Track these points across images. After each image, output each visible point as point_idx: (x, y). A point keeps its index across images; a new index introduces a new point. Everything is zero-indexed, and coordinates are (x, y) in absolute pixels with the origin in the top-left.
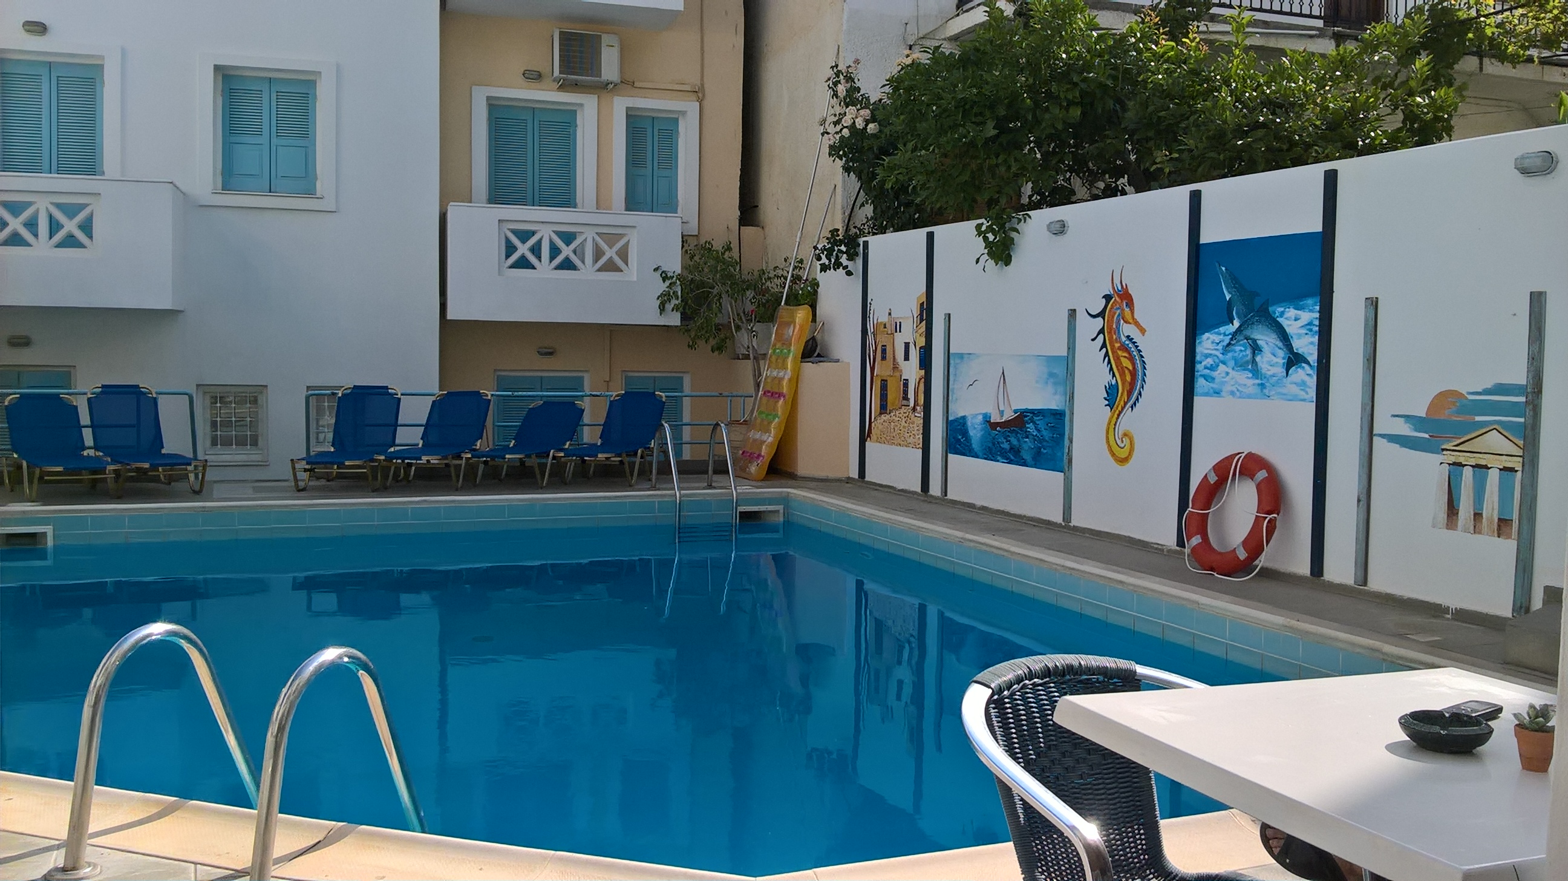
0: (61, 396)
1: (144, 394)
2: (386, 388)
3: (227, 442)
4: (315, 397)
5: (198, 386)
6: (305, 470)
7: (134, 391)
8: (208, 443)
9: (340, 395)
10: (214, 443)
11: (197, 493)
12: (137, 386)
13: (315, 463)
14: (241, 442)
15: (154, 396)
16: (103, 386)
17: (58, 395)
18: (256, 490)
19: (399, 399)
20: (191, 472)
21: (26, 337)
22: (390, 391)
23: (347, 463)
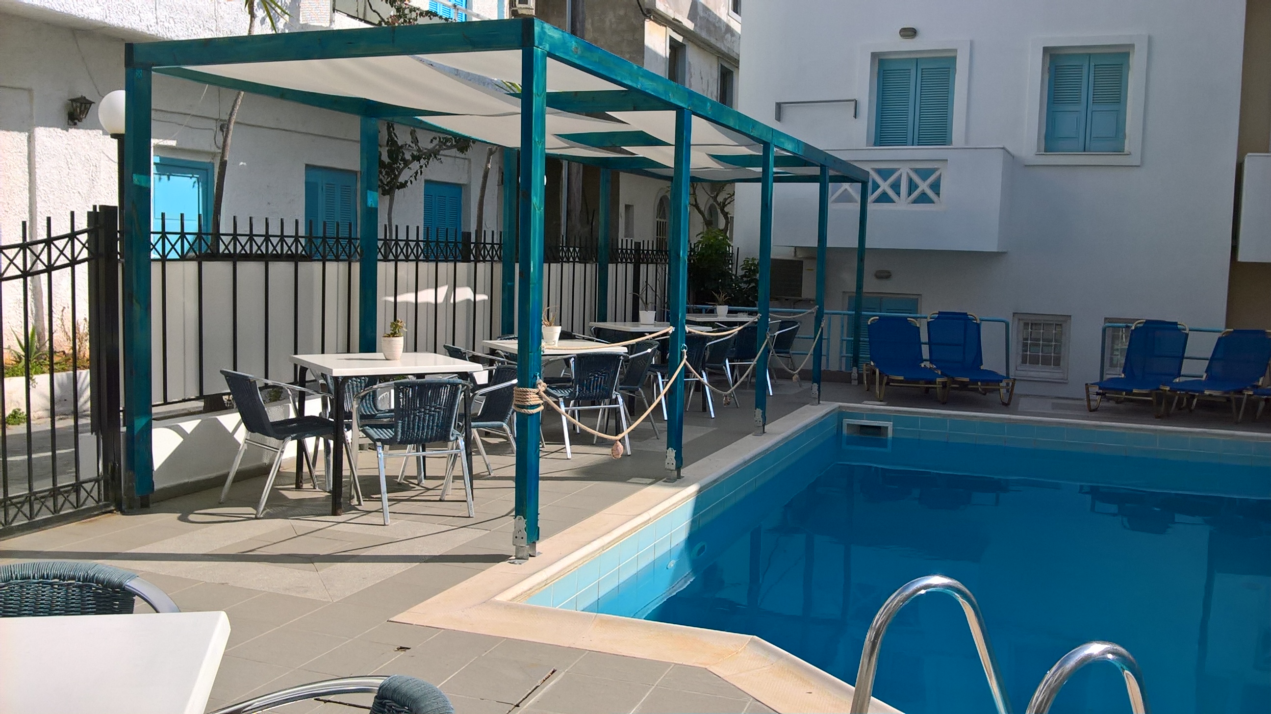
0: (908, 319)
1: (971, 320)
2: (1176, 324)
3: (1034, 361)
4: (1111, 327)
5: (1014, 314)
6: (1098, 394)
7: (963, 318)
8: (1020, 360)
9: (1133, 328)
10: (1024, 361)
11: (1006, 405)
12: (966, 314)
13: (1107, 389)
14: (1046, 361)
15: (978, 322)
16: (940, 313)
17: (906, 318)
18: (1055, 406)
19: (1187, 335)
20: (1003, 387)
21: (887, 272)
22: (1178, 326)
23: (1135, 391)
